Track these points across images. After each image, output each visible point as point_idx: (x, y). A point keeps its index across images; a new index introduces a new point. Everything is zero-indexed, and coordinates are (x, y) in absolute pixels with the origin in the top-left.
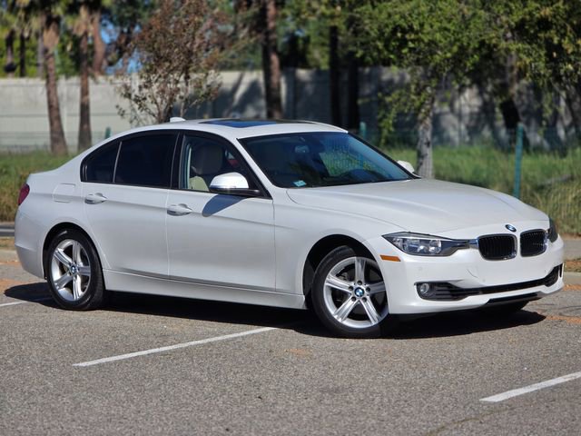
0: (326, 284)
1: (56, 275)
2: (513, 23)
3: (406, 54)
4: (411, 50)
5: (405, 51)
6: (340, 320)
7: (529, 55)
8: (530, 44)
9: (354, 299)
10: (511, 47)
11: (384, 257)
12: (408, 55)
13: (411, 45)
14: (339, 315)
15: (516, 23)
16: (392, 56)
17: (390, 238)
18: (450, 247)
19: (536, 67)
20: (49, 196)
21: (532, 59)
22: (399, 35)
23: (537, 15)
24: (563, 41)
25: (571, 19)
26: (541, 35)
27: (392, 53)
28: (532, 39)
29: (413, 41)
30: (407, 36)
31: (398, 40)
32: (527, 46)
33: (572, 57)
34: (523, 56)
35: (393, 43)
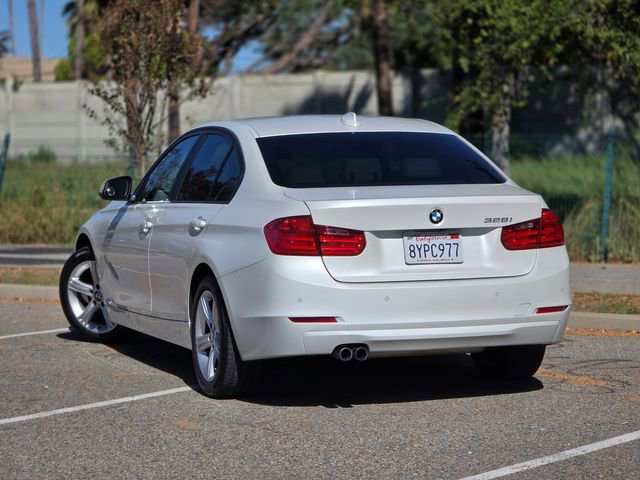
2: (603, 6)
3: (478, 45)
4: (485, 40)
5: (478, 40)
7: (622, 44)
8: (624, 30)
10: (600, 35)
12: (482, 45)
13: (484, 33)
15: (607, 6)
19: (631, 58)
21: (625, 49)
22: (470, 21)
27: (461, 42)
29: (486, 28)
30: (480, 23)
31: (468, 27)
32: (621, 33)
34: (615, 45)
35: (462, 31)
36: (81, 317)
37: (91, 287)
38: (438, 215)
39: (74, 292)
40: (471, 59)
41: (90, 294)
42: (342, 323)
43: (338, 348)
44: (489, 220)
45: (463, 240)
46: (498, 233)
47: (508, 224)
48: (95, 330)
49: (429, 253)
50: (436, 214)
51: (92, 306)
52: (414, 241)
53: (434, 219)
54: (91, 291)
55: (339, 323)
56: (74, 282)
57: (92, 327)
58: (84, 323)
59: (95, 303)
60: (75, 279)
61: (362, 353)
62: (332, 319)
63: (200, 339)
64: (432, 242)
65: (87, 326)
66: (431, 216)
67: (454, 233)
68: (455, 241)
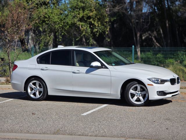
0: (130, 92)
1: (29, 91)
2: (80, 17)
6: (133, 102)
9: (137, 96)
10: (80, 24)
11: (148, 85)
12: (45, 25)
14: (133, 100)
15: (82, 17)
16: (40, 25)
17: (149, 79)
18: (163, 81)
19: (87, 30)
20: (26, 68)
23: (89, 15)
24: (95, 22)
25: (97, 16)
26: (88, 20)
28: (86, 22)
30: (45, 19)
32: (84, 24)
33: (97, 27)
34: (83, 26)
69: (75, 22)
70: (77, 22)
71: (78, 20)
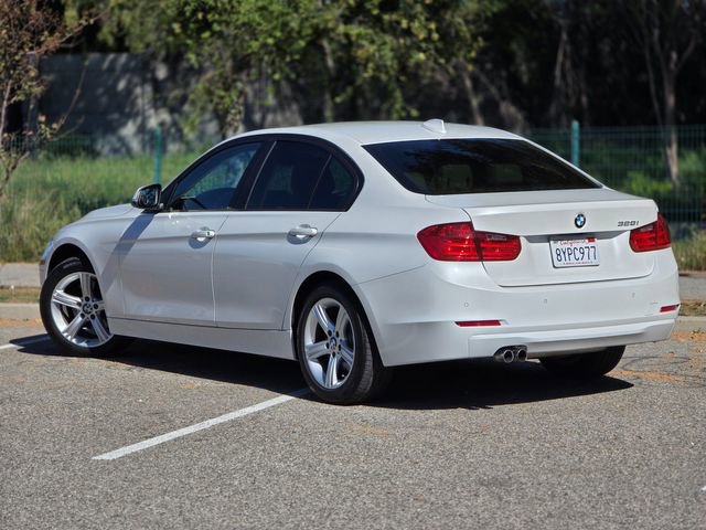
3: (206, 39)
4: (215, 34)
5: (206, 35)
7: (372, 42)
8: (373, 27)
12: (208, 40)
13: (216, 27)
16: (189, 42)
19: (380, 57)
21: (375, 47)
22: (199, 15)
24: (412, 24)
26: (386, 17)
27: (190, 37)
29: (220, 23)
30: (210, 17)
31: (197, 21)
32: (370, 31)
33: (424, 45)
34: (365, 43)
35: (192, 26)
36: (66, 331)
37: (79, 300)
38: (582, 219)
39: (57, 304)
40: (198, 55)
41: (77, 307)
42: (506, 326)
43: (500, 351)
44: (621, 224)
45: (598, 242)
46: (627, 235)
47: (635, 227)
48: (84, 344)
49: (572, 256)
50: (580, 220)
51: (78, 320)
52: (559, 245)
53: (579, 223)
54: (79, 304)
55: (503, 326)
56: (59, 295)
57: (79, 341)
58: (69, 338)
59: (83, 316)
60: (59, 292)
61: (523, 354)
62: (496, 323)
63: (311, 348)
64: (574, 245)
65: (74, 341)
66: (576, 220)
67: (591, 237)
68: (591, 244)
69: (330, 25)
70: (337, 26)
71: (342, 16)
